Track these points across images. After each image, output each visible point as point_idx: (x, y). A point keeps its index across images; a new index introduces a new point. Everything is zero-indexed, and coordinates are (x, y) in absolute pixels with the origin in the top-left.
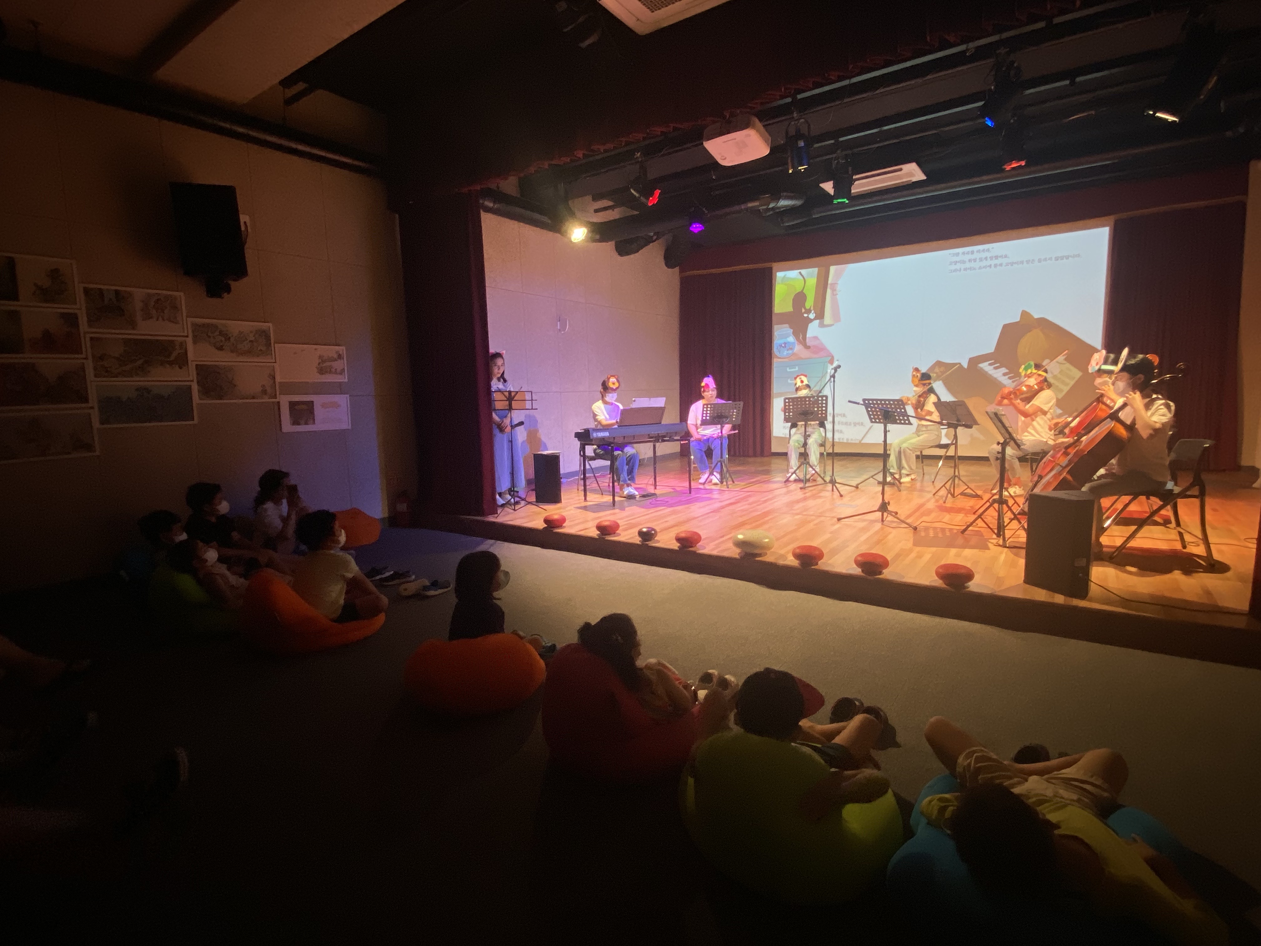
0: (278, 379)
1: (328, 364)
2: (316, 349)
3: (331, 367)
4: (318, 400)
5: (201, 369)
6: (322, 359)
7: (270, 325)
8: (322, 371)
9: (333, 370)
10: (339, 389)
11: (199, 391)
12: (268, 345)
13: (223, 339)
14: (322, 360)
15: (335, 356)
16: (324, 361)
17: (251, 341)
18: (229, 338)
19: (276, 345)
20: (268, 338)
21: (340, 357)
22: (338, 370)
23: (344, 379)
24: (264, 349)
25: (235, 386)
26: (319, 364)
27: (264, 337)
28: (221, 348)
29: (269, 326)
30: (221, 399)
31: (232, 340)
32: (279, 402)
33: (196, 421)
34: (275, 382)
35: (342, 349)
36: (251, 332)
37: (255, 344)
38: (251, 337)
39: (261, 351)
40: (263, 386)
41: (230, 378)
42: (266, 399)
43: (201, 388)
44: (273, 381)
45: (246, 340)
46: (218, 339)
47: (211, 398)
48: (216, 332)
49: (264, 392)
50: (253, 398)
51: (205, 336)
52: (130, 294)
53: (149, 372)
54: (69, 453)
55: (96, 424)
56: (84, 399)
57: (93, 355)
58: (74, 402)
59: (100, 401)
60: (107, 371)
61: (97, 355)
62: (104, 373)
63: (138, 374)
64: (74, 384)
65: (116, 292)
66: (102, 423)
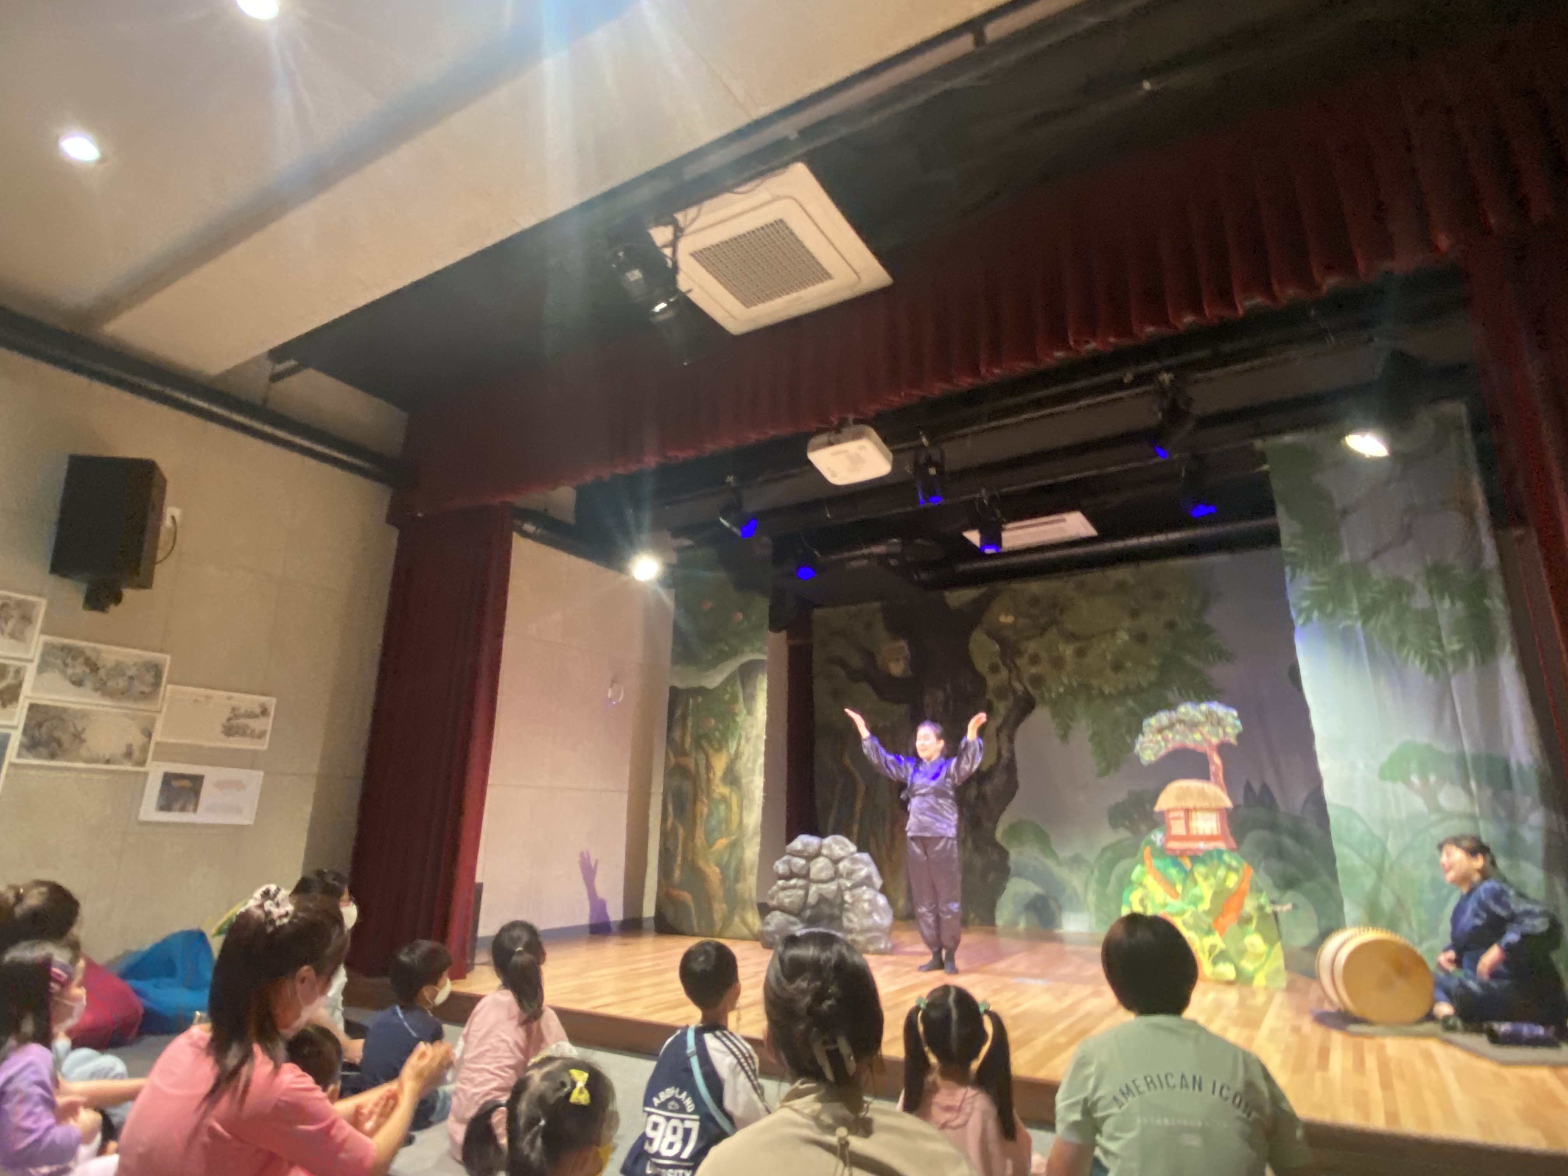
0: (157, 737)
1: (243, 721)
2: (229, 698)
3: (247, 726)
4: (211, 774)
5: (35, 711)
6: (235, 713)
7: (168, 658)
8: (229, 731)
9: (249, 732)
10: (250, 761)
11: (22, 745)
12: (157, 684)
13: (87, 670)
14: (235, 715)
15: (258, 710)
16: (236, 717)
17: (131, 678)
18: (98, 669)
19: (169, 687)
20: (158, 675)
21: (264, 712)
22: (257, 732)
23: (262, 746)
25: (83, 741)
26: (229, 719)
27: (153, 674)
28: (78, 683)
29: (166, 659)
30: (53, 759)
31: (102, 673)
32: (146, 774)
34: (149, 742)
35: (271, 702)
36: (135, 664)
37: (136, 683)
38: (132, 672)
39: (142, 693)
40: (130, 746)
41: (79, 728)
42: (129, 767)
43: (25, 740)
44: (147, 739)
45: (123, 674)
46: (79, 669)
47: (38, 756)
48: (81, 660)
49: (128, 755)
50: (108, 762)
51: (59, 662)
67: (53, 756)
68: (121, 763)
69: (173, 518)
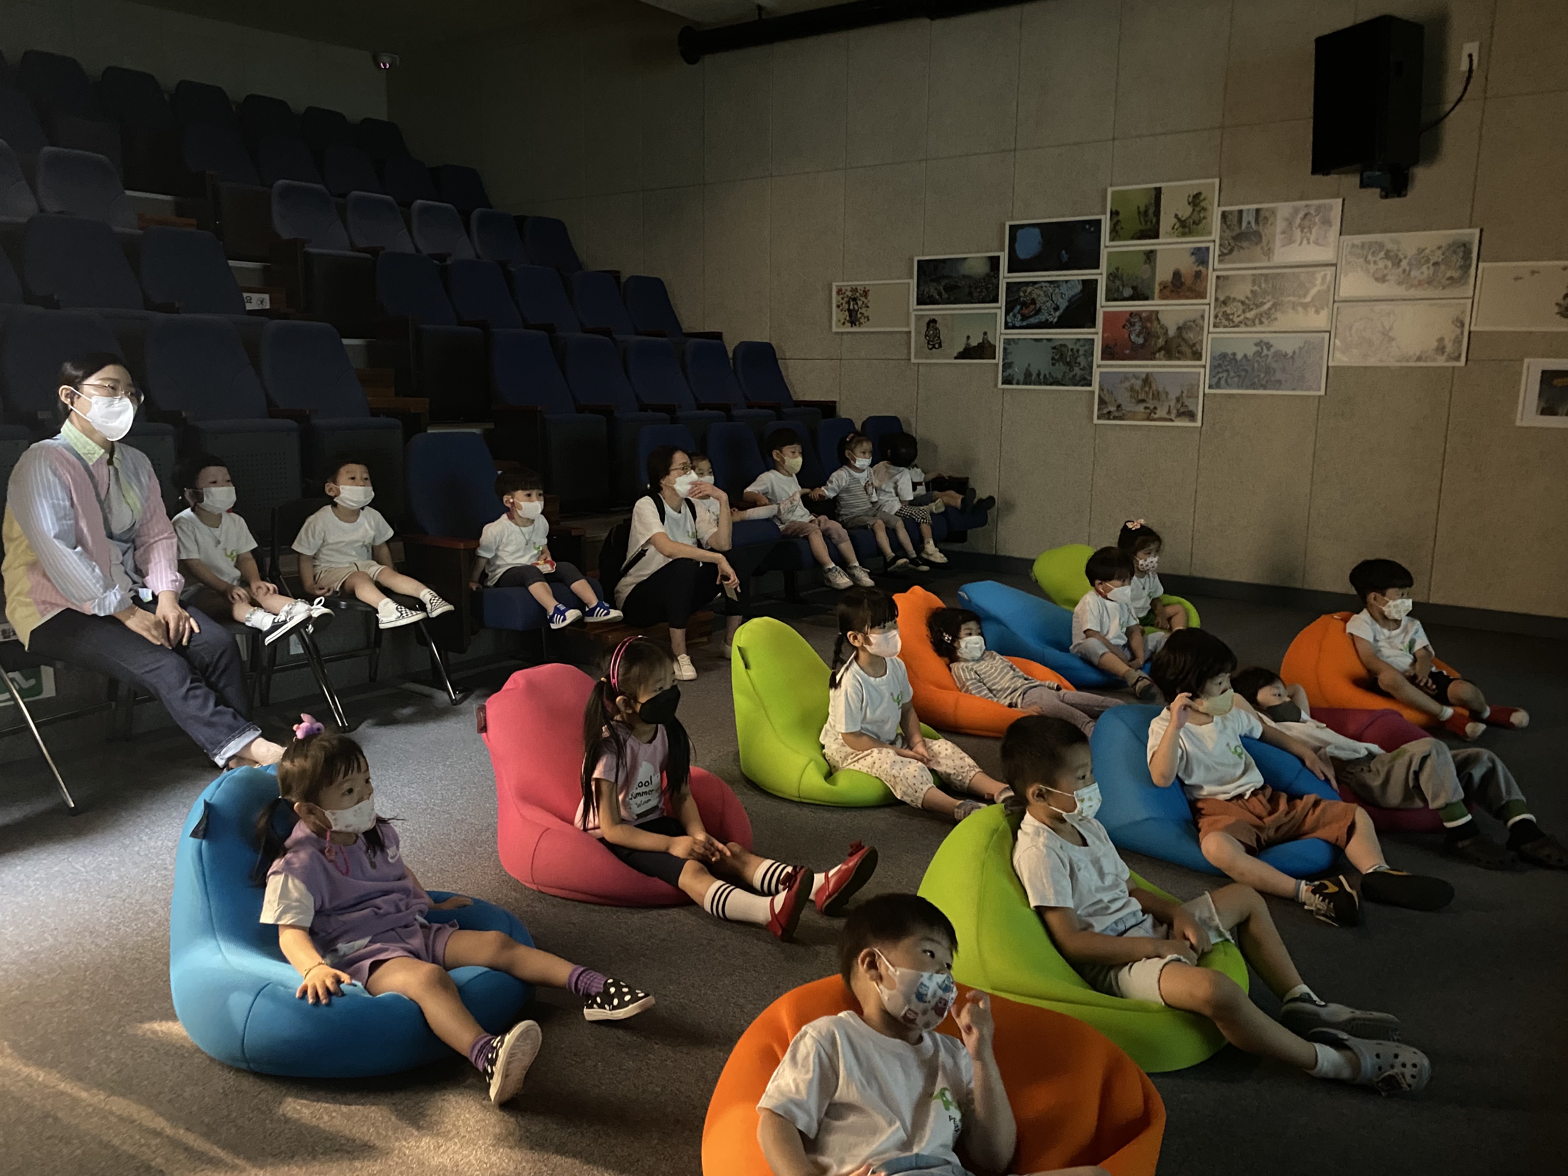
0: (1470, 327)
7: (1477, 231)
12: (1466, 268)
13: (1389, 264)
17: (1436, 264)
18: (1400, 260)
19: (1480, 266)
20: (1468, 255)
24: (1456, 274)
25: (1393, 339)
27: (1462, 253)
28: (1379, 278)
30: (1366, 360)
31: (1404, 264)
34: (1462, 333)
36: (1439, 248)
37: (1443, 267)
38: (1438, 257)
39: (1451, 278)
40: (1441, 340)
41: (1387, 327)
42: (1441, 363)
44: (1458, 331)
45: (1428, 261)
46: (1381, 264)
47: (1353, 357)
48: (1382, 254)
49: (1441, 349)
50: (1420, 359)
51: (1362, 260)
52: (1273, 212)
53: (1276, 319)
54: (1172, 420)
55: (1204, 388)
56: (1197, 356)
57: (1217, 299)
58: (1186, 358)
59: (1213, 358)
60: (1228, 319)
61: (1222, 298)
62: (1227, 323)
63: (1261, 323)
64: (1190, 336)
65: (1258, 211)
66: (1210, 387)
67: (1366, 357)
68: (1434, 360)
69: (1470, 56)
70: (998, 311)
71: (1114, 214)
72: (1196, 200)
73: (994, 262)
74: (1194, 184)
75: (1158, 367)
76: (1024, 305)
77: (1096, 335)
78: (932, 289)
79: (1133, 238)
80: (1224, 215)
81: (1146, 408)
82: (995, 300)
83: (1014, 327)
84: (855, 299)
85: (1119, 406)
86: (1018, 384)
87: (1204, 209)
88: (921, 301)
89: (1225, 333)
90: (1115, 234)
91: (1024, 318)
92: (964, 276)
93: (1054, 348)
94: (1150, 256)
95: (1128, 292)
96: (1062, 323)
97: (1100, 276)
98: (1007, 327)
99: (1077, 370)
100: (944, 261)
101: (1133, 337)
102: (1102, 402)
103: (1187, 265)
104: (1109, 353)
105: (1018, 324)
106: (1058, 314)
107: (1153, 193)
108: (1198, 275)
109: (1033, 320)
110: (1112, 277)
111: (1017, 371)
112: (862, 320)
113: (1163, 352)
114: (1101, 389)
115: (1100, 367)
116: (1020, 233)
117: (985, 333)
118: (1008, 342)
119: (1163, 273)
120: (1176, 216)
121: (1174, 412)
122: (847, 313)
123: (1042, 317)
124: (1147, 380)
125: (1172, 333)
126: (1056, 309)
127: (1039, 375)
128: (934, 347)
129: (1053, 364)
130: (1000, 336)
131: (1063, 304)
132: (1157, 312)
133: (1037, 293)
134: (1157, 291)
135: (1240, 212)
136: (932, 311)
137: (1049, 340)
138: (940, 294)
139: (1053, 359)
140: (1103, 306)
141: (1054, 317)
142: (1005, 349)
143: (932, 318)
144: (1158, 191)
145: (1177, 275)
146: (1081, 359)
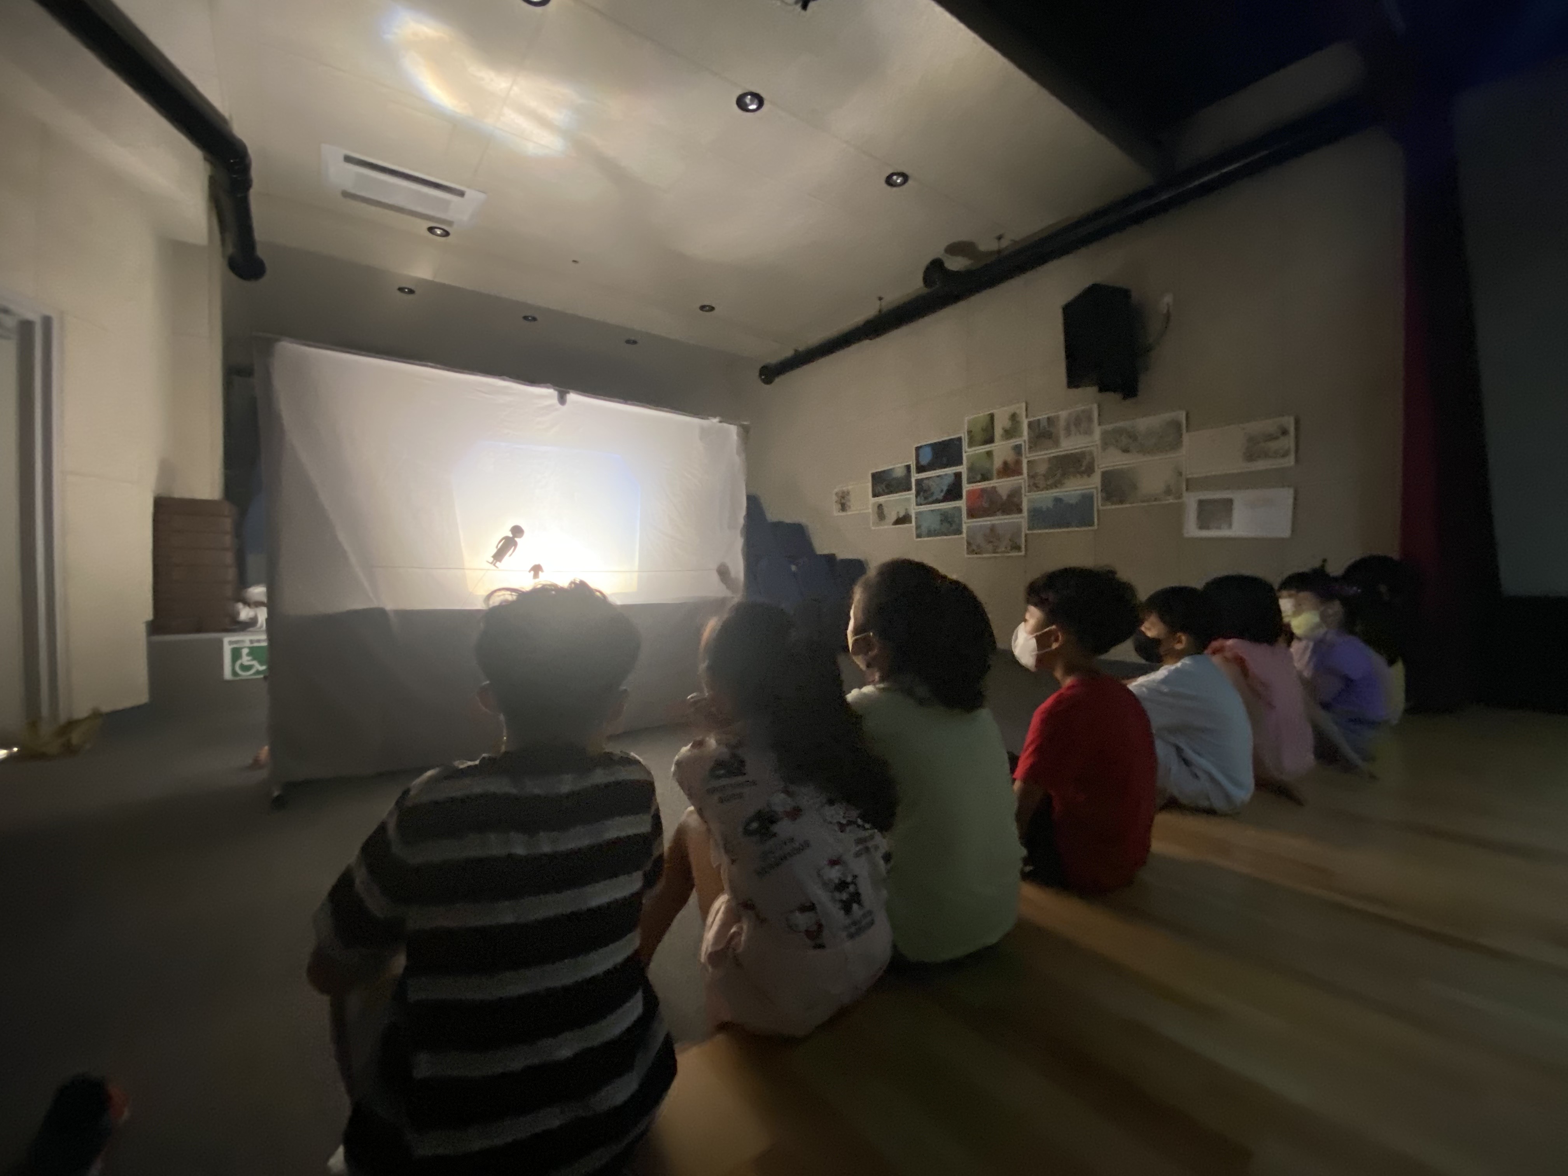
0: (1186, 475)
1: (1263, 445)
2: (1244, 429)
3: (1268, 448)
4: (1240, 496)
5: (1105, 475)
6: (1254, 440)
7: (1185, 412)
8: (1251, 456)
9: (1270, 453)
10: (1275, 479)
11: (1103, 498)
12: (1179, 436)
13: (1130, 440)
14: (1254, 442)
15: (1277, 432)
17: (1160, 436)
18: (1137, 437)
19: (1188, 435)
20: (1179, 429)
21: (1283, 432)
22: (1279, 452)
23: (1289, 462)
24: (1172, 442)
25: (1137, 488)
26: (1248, 447)
27: (1174, 429)
28: (1126, 451)
29: (1182, 414)
30: (1122, 503)
31: (1140, 439)
32: (1184, 504)
33: (1096, 527)
34: (1182, 479)
35: (1288, 420)
36: (1161, 425)
37: (1164, 438)
38: (1160, 431)
40: (1168, 485)
41: (1133, 480)
42: (1171, 500)
43: (1104, 495)
44: (1180, 478)
45: (1154, 435)
46: (1125, 441)
47: (1113, 503)
48: (1125, 435)
49: (1168, 492)
50: (1156, 500)
51: (1113, 441)
52: (1058, 417)
53: (1064, 483)
54: (1009, 553)
55: (1025, 530)
56: (1020, 511)
57: (1028, 475)
58: (1015, 513)
59: (1029, 511)
60: (1037, 487)
61: (1031, 474)
62: (1035, 489)
63: (1056, 487)
64: (1016, 499)
65: (1048, 418)
66: (1029, 529)
67: (1122, 502)
68: (1164, 499)
69: (1169, 303)
70: (911, 496)
71: (970, 432)
72: (1014, 417)
73: (908, 468)
74: (1012, 409)
75: (998, 520)
76: (925, 491)
77: (962, 504)
78: (879, 489)
79: (980, 445)
80: (1030, 425)
81: (994, 546)
82: (909, 489)
83: (921, 505)
84: (843, 497)
85: (979, 546)
86: (924, 537)
87: (1018, 422)
88: (875, 495)
89: (1036, 495)
90: (971, 444)
91: (926, 498)
92: (894, 479)
93: (941, 514)
94: (989, 454)
95: (979, 477)
96: (945, 499)
97: (963, 469)
98: (918, 504)
99: (954, 527)
100: (884, 472)
101: (983, 503)
102: (969, 544)
103: (1010, 457)
104: (972, 514)
105: (922, 502)
106: (942, 494)
107: (990, 416)
108: (1018, 463)
109: (930, 500)
110: (971, 469)
111: (924, 529)
112: (847, 508)
113: (1000, 511)
114: (968, 536)
115: (967, 523)
116: (921, 451)
117: (906, 509)
118: (917, 514)
119: (998, 463)
120: (1003, 429)
121: (1009, 548)
122: (840, 506)
123: (934, 498)
124: (993, 528)
125: (1005, 498)
126: (942, 491)
127: (935, 530)
128: (882, 520)
129: (942, 524)
130: (913, 510)
131: (945, 488)
132: (994, 488)
133: (931, 483)
134: (995, 473)
135: (1039, 420)
136: (881, 499)
137: (938, 510)
138: (883, 490)
139: (941, 520)
140: (966, 487)
141: (941, 496)
142: (916, 518)
143: (880, 503)
144: (992, 416)
145: (1005, 463)
146: (956, 520)
